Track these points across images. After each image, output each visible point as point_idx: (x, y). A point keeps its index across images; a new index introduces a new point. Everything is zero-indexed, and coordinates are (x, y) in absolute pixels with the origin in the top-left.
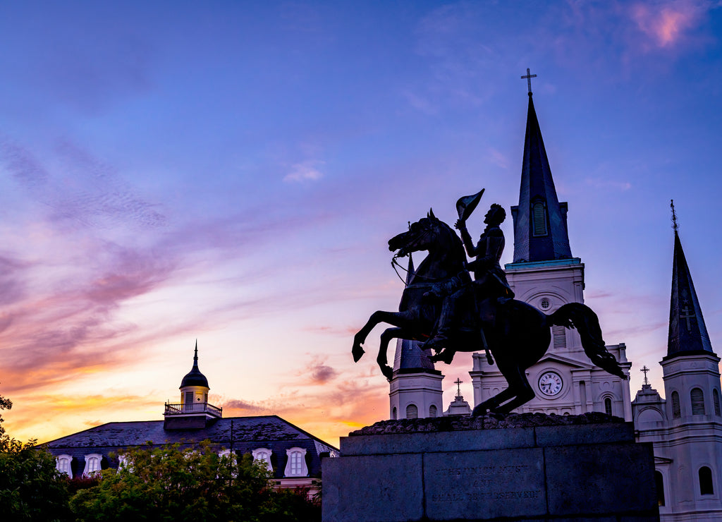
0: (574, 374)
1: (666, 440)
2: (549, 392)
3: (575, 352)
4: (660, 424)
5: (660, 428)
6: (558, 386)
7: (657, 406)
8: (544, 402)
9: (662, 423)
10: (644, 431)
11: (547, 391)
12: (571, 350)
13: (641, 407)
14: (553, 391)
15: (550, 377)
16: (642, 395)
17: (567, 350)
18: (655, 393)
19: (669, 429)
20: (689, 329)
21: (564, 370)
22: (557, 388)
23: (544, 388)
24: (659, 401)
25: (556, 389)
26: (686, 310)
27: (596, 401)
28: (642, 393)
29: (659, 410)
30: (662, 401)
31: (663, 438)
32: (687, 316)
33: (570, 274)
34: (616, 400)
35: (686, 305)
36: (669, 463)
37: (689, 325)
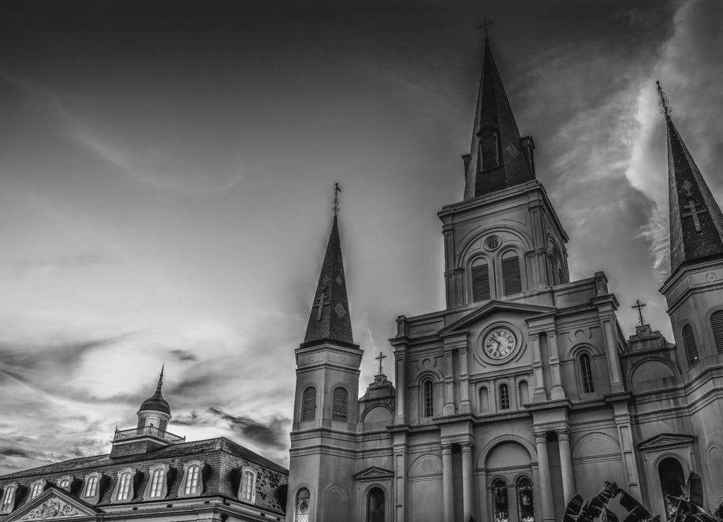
0: (531, 325)
1: (681, 406)
2: (498, 354)
3: (532, 296)
4: (669, 381)
5: (671, 387)
6: (511, 345)
7: (662, 355)
8: (489, 369)
9: (673, 379)
10: (644, 395)
11: (495, 354)
12: (528, 294)
13: (635, 360)
14: (503, 353)
15: (499, 335)
16: (636, 342)
17: (521, 295)
18: (658, 336)
19: (684, 388)
20: (698, 229)
21: (517, 322)
22: (509, 348)
23: (491, 351)
24: (665, 348)
25: (507, 350)
26: (692, 205)
27: (566, 359)
28: (636, 339)
29: (666, 361)
30: (670, 347)
31: (676, 403)
32: (694, 213)
33: (524, 201)
34: (595, 353)
35: (691, 198)
36: (692, 442)
37: (697, 224)
